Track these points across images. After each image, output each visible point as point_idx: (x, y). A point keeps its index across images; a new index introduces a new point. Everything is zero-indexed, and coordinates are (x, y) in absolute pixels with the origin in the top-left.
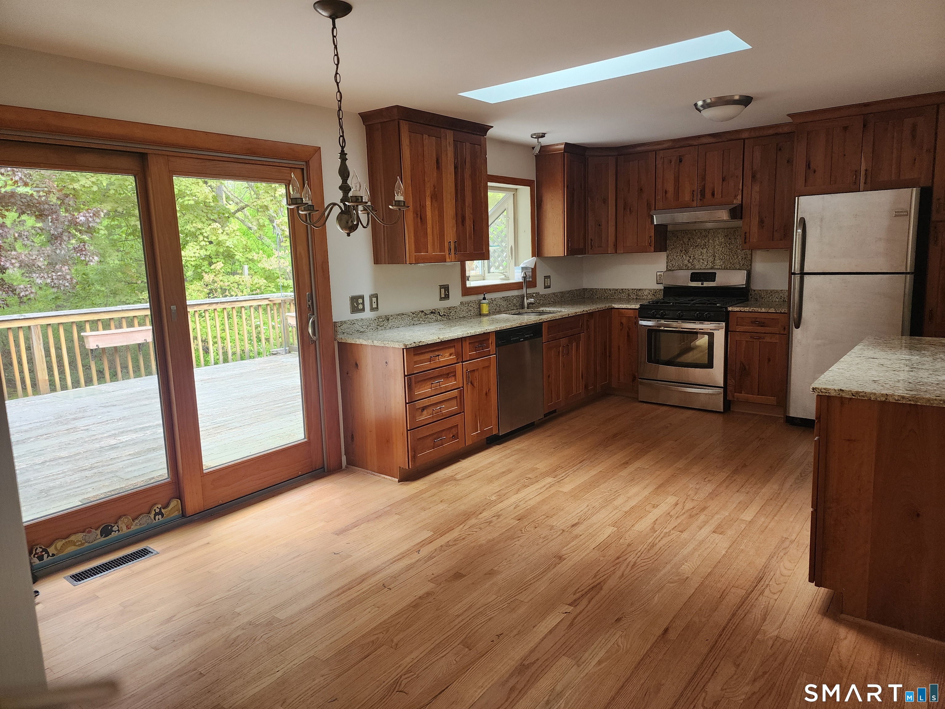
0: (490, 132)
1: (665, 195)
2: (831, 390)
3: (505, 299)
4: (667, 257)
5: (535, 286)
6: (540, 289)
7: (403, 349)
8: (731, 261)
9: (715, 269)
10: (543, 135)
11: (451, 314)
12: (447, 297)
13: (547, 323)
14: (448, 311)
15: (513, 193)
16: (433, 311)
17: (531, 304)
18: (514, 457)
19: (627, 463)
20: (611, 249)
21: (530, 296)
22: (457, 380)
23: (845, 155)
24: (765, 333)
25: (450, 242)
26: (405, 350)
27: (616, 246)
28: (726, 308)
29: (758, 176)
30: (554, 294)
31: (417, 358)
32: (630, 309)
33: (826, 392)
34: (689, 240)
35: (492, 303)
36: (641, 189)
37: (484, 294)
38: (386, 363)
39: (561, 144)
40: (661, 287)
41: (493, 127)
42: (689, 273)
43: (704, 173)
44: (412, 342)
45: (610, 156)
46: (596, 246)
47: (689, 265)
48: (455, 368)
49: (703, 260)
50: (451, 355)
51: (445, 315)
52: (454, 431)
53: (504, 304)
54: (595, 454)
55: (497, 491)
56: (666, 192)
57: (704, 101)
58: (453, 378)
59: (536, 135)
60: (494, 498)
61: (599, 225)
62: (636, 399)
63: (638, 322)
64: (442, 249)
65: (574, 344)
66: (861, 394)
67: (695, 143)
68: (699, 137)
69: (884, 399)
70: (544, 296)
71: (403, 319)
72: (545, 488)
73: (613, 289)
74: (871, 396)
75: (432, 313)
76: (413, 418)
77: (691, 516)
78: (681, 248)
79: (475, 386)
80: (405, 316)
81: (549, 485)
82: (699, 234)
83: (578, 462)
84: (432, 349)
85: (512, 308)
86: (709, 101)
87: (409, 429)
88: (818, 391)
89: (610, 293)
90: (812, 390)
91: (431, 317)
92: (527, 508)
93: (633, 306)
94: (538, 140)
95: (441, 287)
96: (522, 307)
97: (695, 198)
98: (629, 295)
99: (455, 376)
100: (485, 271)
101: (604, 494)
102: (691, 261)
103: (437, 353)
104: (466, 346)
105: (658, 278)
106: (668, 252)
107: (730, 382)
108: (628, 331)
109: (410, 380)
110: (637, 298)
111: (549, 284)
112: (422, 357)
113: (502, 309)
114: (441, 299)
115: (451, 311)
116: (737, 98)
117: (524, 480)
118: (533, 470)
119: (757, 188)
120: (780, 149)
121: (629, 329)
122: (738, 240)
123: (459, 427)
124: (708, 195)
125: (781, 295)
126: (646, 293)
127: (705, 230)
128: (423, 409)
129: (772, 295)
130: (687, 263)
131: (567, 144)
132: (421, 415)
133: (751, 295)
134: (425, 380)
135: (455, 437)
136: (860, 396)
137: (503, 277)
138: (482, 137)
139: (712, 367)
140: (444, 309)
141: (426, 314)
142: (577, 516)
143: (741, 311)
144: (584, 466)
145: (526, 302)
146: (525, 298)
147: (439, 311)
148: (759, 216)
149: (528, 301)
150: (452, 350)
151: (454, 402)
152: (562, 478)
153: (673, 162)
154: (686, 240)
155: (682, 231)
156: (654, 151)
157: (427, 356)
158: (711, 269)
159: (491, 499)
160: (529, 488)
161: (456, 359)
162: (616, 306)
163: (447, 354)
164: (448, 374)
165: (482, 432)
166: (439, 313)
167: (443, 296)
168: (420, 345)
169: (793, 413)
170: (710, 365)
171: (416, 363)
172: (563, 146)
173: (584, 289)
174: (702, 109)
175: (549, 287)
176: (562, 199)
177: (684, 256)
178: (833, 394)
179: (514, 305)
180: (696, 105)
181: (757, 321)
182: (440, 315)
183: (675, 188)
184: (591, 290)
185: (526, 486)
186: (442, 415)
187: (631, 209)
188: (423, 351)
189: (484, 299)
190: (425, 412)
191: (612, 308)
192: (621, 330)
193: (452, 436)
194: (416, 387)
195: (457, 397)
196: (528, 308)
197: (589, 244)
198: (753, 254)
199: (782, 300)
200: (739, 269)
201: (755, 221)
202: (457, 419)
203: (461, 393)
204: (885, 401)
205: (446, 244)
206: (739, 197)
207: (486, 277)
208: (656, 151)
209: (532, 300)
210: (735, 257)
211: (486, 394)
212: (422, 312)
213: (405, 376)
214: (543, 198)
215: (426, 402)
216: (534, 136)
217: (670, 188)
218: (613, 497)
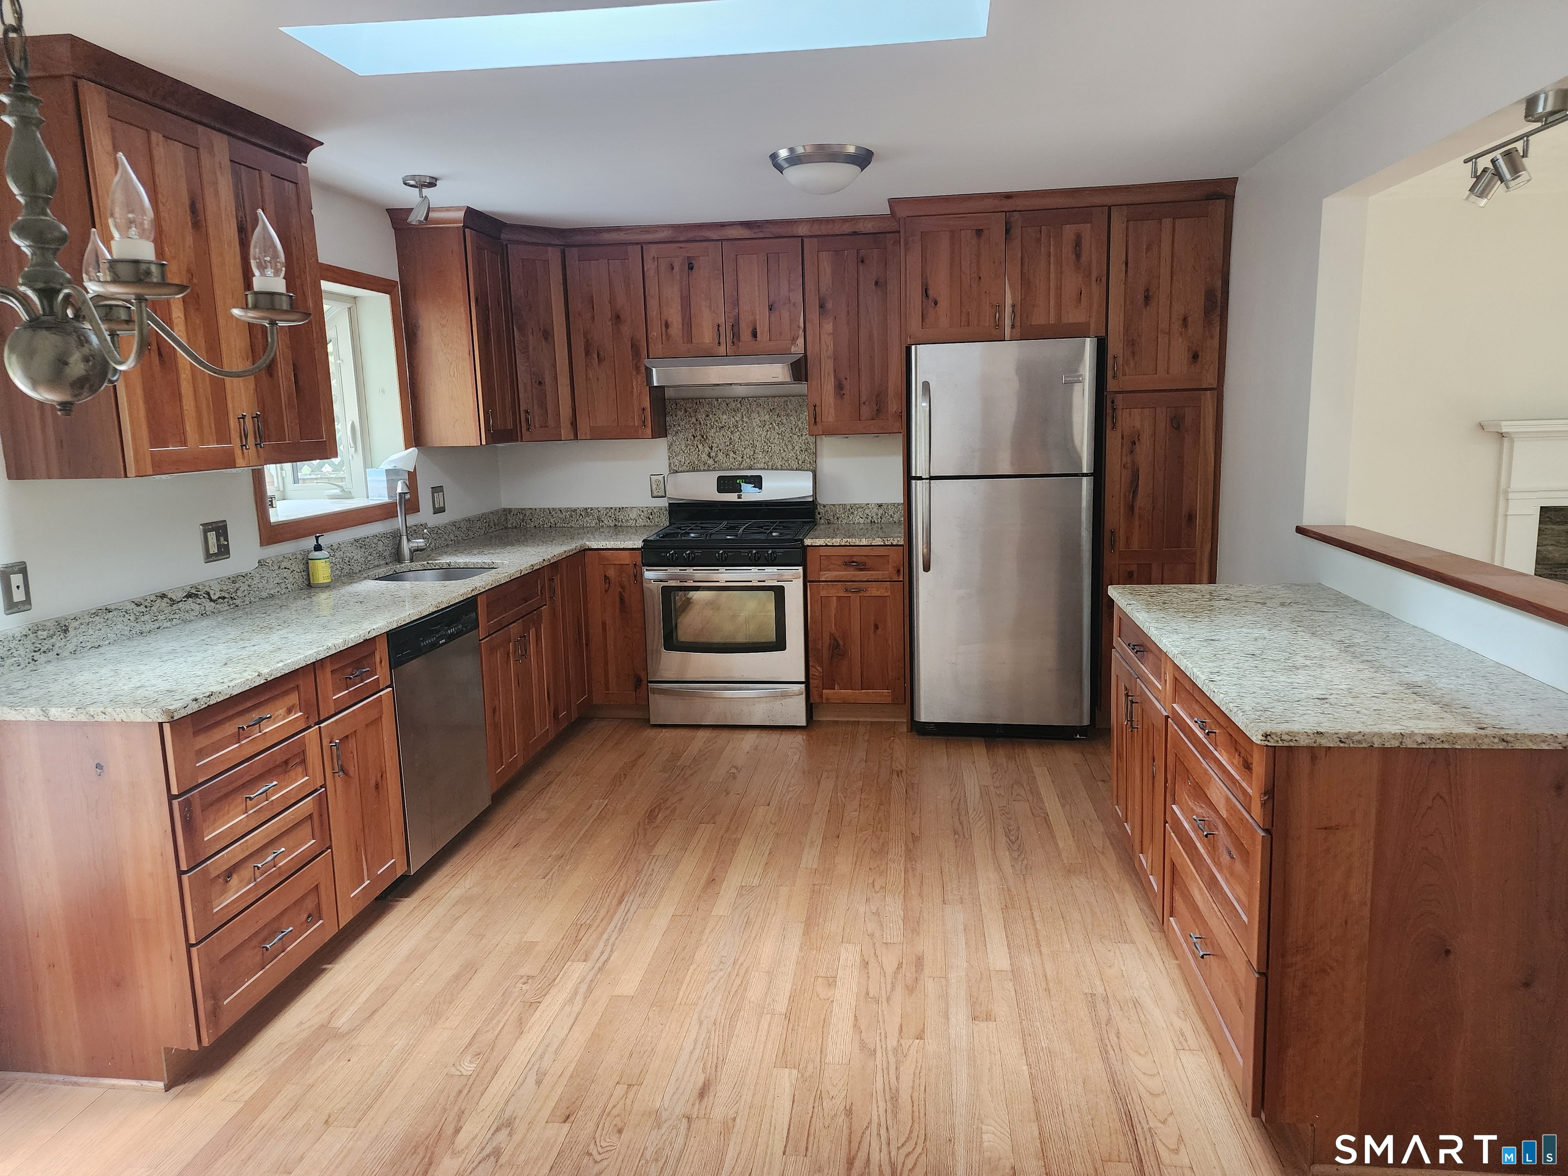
0: (315, 156)
1: (666, 332)
2: (1299, 736)
3: (359, 543)
4: (670, 447)
5: (417, 510)
6: (425, 516)
7: (161, 725)
8: (783, 455)
9: (757, 469)
10: (432, 184)
11: (239, 593)
12: (224, 551)
13: (485, 595)
14: (231, 587)
15: (349, 305)
16: (193, 591)
17: (417, 550)
18: (461, 924)
19: (712, 881)
20: (565, 430)
21: (413, 532)
22: (310, 771)
23: (980, 278)
24: (868, 581)
25: (244, 417)
26: (167, 728)
27: (574, 424)
28: (802, 541)
29: (829, 305)
30: (454, 524)
31: (203, 741)
32: (624, 549)
33: (1291, 740)
34: (707, 416)
35: (334, 556)
36: (618, 317)
37: (317, 538)
38: (98, 766)
39: (458, 209)
40: (664, 503)
41: (322, 144)
42: (712, 478)
43: (735, 294)
44: (188, 700)
45: (550, 245)
46: (537, 426)
47: (711, 462)
48: (302, 742)
49: (735, 453)
50: (289, 711)
51: (224, 598)
52: (310, 904)
53: (358, 555)
54: (638, 873)
55: (467, 1040)
56: (667, 325)
57: (791, 150)
58: (300, 769)
59: (417, 179)
60: (468, 1067)
61: (540, 383)
62: (646, 722)
63: (642, 575)
64: (222, 435)
65: (532, 632)
66: (1356, 738)
67: (713, 235)
68: (723, 225)
69: (1395, 743)
70: (436, 532)
71: (109, 622)
72: (579, 998)
73: (567, 510)
74: (1375, 739)
75: (189, 596)
76: (204, 905)
77: (911, 990)
78: (693, 430)
79: (352, 774)
80: (115, 613)
81: (583, 988)
82: (724, 404)
83: (615, 902)
84: (240, 708)
85: (376, 563)
86: (800, 150)
87: (193, 941)
88: (1275, 738)
89: (561, 516)
90: (1264, 738)
91: (188, 607)
92: (568, 1074)
93: (629, 544)
94: (421, 192)
95: (207, 528)
96: (398, 557)
97: (723, 340)
98: (599, 519)
99: (303, 761)
100: (286, 480)
101: (717, 978)
102: (713, 454)
103: (255, 715)
104: (326, 678)
105: (654, 487)
106: (669, 437)
107: (816, 671)
108: (620, 592)
109: (187, 807)
110: (615, 525)
111: (442, 505)
112: (217, 735)
113: (357, 568)
114: (209, 557)
115: (237, 585)
116: (851, 150)
117: (520, 985)
118: (526, 949)
119: (828, 327)
120: (862, 261)
121: (623, 587)
122: (792, 418)
123: (322, 888)
124: (746, 334)
125: (867, 511)
126: (633, 515)
127: (735, 399)
128: (229, 874)
129: (852, 513)
130: (707, 458)
131: (471, 213)
132: (224, 891)
133: (819, 514)
134: (226, 796)
135: (315, 915)
136: (1353, 742)
137: (337, 491)
138: (298, 164)
139: (784, 648)
140: (220, 581)
141: (173, 602)
142: (693, 1061)
143: (827, 546)
144: (632, 911)
145: (406, 547)
146: (404, 538)
147: (207, 589)
148: (835, 377)
149: (411, 545)
150: (293, 698)
151: (306, 829)
152: (604, 958)
153: (676, 269)
154: (701, 417)
155: (692, 399)
156: (637, 244)
157: (230, 728)
158: (749, 469)
159: (465, 1073)
160: (542, 1007)
161: (303, 720)
162: (594, 545)
163: (282, 711)
164: (286, 762)
165: (375, 880)
166: (208, 594)
167: (213, 549)
168: (212, 702)
169: (925, 714)
170: (779, 644)
171: (201, 753)
172: (461, 215)
173: (504, 510)
174: (785, 165)
175: (442, 510)
176: (465, 325)
177: (700, 446)
178: (1304, 742)
179: (380, 556)
180: (774, 157)
181: (853, 562)
182: (211, 600)
183: (683, 320)
184: (521, 511)
185: (533, 1005)
186: (280, 874)
187: (601, 353)
188: (218, 718)
189: (318, 548)
190: (235, 880)
191: (585, 550)
192: (606, 591)
193: (305, 916)
194: (205, 821)
195: (311, 816)
196: (412, 560)
197: (523, 420)
198: (818, 443)
199: (869, 521)
200: (797, 469)
201: (829, 386)
202: (317, 870)
203: (322, 803)
204: (1399, 747)
205: (233, 423)
206: (801, 341)
207: (289, 493)
208: (641, 244)
209: (420, 542)
210: (790, 447)
211: (377, 786)
212: (163, 596)
213: (171, 798)
214: (421, 322)
215: (236, 852)
216: (412, 182)
217: (674, 315)
218: (738, 982)
